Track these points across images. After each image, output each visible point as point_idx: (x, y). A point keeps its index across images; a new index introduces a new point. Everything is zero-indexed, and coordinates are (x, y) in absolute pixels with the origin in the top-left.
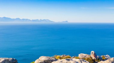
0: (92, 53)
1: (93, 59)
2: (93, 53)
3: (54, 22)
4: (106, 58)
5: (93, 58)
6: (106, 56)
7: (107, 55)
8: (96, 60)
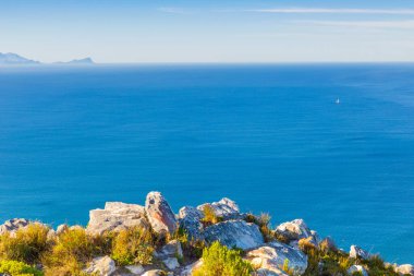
0: (152, 202)
1: (153, 235)
2: (157, 202)
3: (38, 62)
4: (219, 212)
5: (158, 225)
6: (220, 207)
7: (222, 202)
8: (169, 236)
